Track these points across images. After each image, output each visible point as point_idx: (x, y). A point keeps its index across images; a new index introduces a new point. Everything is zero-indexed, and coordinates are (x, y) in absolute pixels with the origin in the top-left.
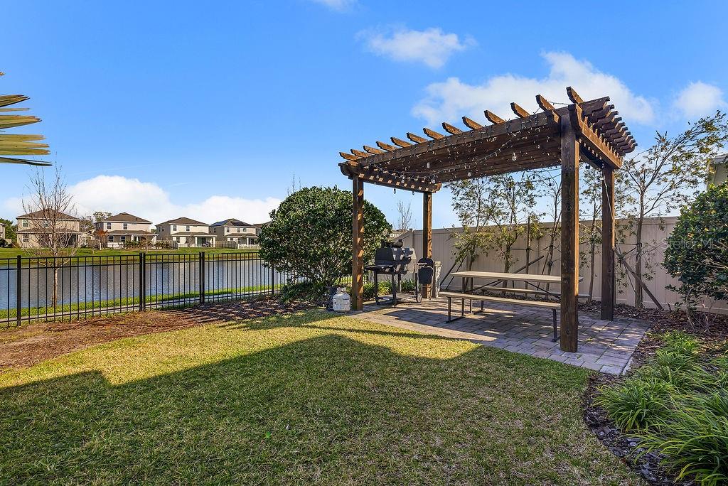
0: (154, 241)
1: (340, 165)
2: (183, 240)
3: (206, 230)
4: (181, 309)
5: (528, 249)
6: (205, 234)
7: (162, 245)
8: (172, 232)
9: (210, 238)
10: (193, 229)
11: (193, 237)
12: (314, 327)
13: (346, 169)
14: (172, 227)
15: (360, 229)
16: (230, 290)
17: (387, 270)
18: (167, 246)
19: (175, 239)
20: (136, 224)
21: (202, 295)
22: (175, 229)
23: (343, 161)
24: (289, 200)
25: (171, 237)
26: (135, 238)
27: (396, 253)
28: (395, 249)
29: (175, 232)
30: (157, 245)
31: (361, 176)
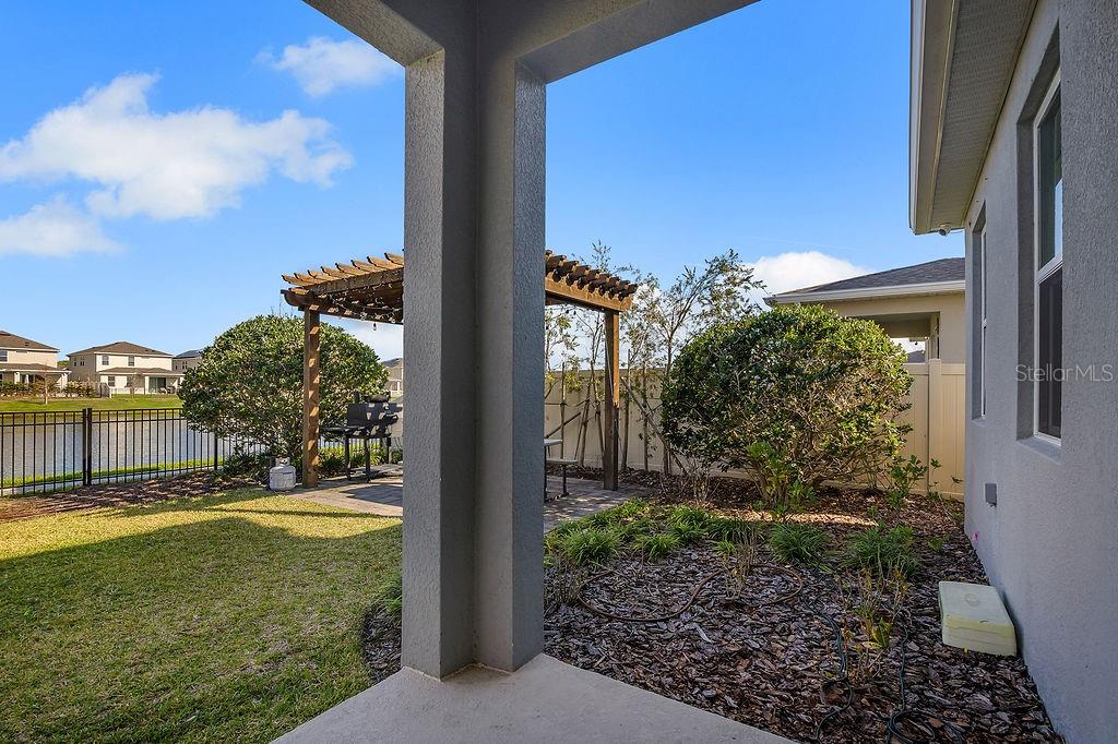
0: (63, 382)
1: (282, 292)
2: (121, 382)
3: (166, 364)
4: (45, 495)
5: (563, 404)
6: (164, 371)
7: (78, 391)
8: (100, 367)
9: (174, 378)
10: (140, 363)
11: (141, 377)
12: (222, 510)
13: (290, 297)
14: (99, 359)
15: (312, 378)
16: (154, 465)
17: (357, 433)
18: (88, 392)
19: (105, 379)
20: (26, 351)
21: (87, 472)
22: (105, 363)
23: (286, 286)
24: (229, 334)
25: (97, 376)
26: (23, 377)
27: (371, 410)
28: (372, 405)
29: (106, 367)
30: (69, 390)
31: (314, 307)
